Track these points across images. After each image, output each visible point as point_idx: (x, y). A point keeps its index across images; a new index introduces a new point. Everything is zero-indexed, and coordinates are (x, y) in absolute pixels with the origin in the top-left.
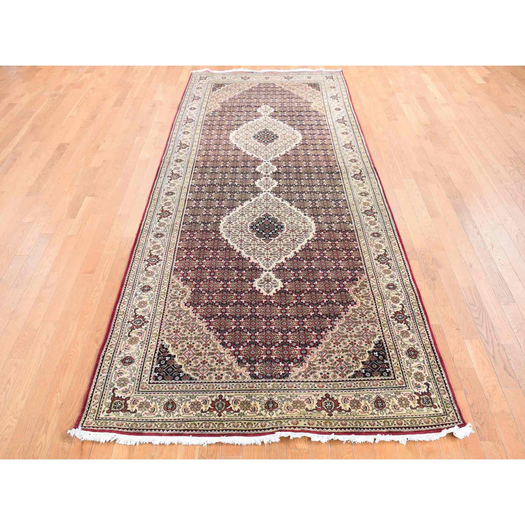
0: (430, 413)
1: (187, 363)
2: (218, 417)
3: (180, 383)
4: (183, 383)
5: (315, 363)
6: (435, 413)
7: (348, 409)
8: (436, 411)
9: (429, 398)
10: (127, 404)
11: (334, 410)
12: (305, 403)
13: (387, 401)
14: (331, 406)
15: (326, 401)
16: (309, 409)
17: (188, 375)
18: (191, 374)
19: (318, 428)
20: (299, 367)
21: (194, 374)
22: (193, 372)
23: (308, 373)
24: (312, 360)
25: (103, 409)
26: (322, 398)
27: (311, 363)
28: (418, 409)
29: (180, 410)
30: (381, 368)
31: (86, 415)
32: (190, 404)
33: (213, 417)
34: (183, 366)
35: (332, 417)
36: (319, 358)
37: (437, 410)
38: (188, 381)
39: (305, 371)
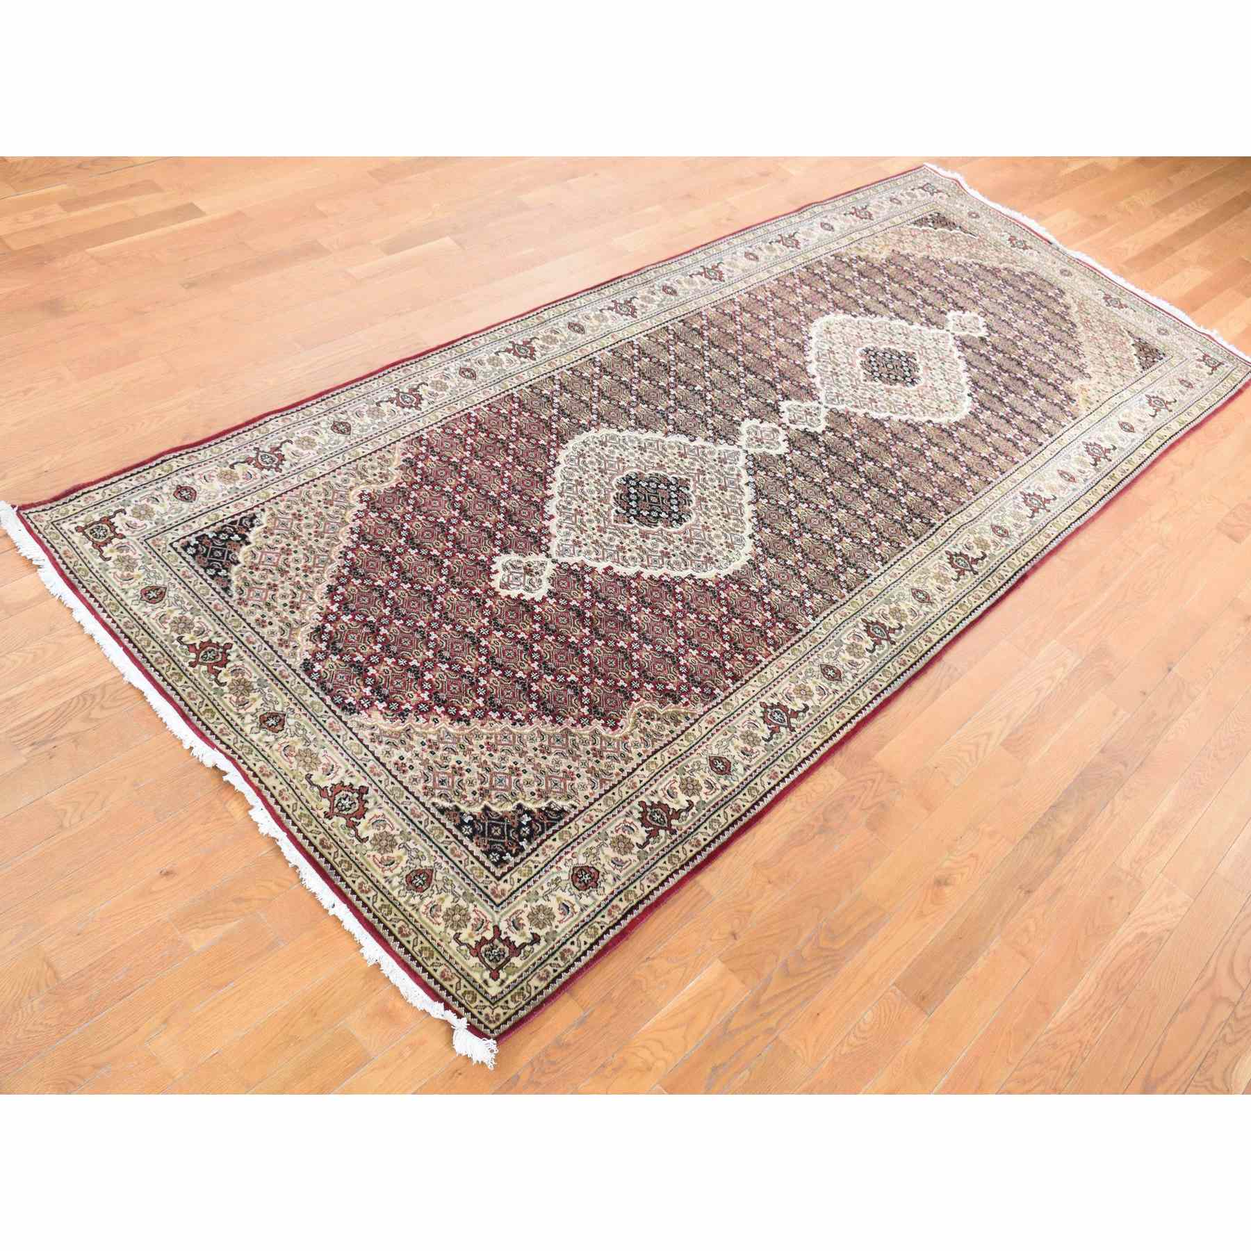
0: (471, 973)
1: (250, 567)
2: (187, 664)
3: (206, 580)
4: (210, 585)
5: (415, 737)
6: (480, 982)
7: (363, 836)
8: (485, 982)
9: (506, 955)
10: (111, 542)
11: (344, 816)
12: (320, 767)
13: (434, 888)
14: (348, 806)
15: (350, 794)
16: (313, 779)
17: (229, 581)
18: (236, 583)
19: (283, 810)
20: (385, 718)
21: (239, 588)
22: (241, 584)
23: (385, 739)
24: (418, 730)
25: (77, 520)
26: (351, 784)
27: (412, 731)
28: (464, 947)
29: (159, 610)
30: (503, 844)
31: (51, 508)
32: (178, 616)
33: (181, 659)
34: (239, 565)
35: (327, 821)
36: (434, 738)
37: (491, 982)
38: (218, 588)
39: (385, 732)
